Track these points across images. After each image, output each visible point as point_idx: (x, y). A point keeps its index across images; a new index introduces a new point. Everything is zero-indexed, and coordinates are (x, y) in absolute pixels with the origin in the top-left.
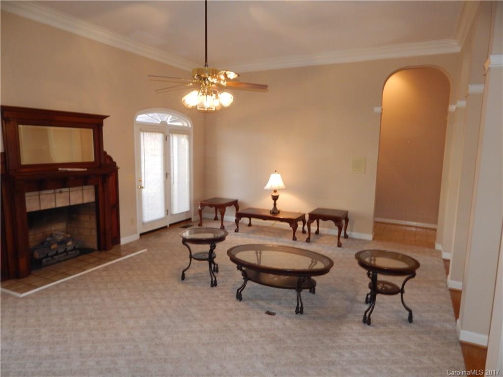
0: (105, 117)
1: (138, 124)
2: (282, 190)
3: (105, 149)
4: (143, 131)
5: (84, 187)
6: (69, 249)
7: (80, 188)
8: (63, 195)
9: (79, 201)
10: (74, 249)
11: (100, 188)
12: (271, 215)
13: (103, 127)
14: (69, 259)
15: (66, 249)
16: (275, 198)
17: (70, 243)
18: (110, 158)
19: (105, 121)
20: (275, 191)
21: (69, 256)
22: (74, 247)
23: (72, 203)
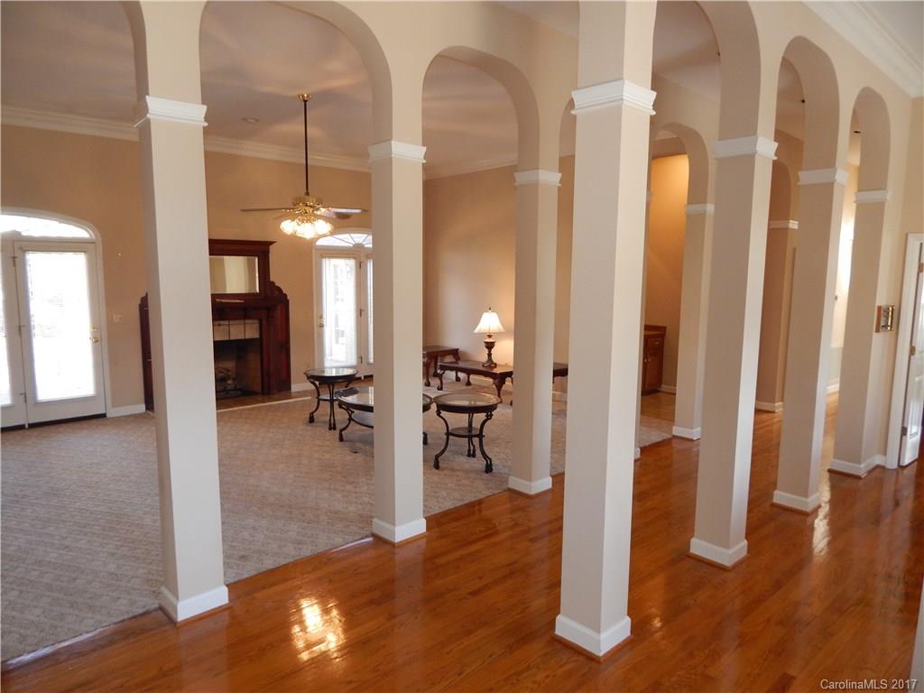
0: (272, 243)
1: (317, 250)
2: (499, 334)
3: (272, 279)
4: (325, 257)
5: (247, 321)
6: (229, 387)
7: (242, 322)
8: (222, 327)
9: (241, 337)
10: (235, 389)
11: (264, 322)
12: (484, 369)
13: (270, 255)
14: (230, 398)
15: (225, 388)
16: (490, 346)
17: (230, 382)
18: (279, 289)
19: (271, 247)
20: (490, 336)
21: (228, 396)
22: (235, 387)
23: (231, 338)
